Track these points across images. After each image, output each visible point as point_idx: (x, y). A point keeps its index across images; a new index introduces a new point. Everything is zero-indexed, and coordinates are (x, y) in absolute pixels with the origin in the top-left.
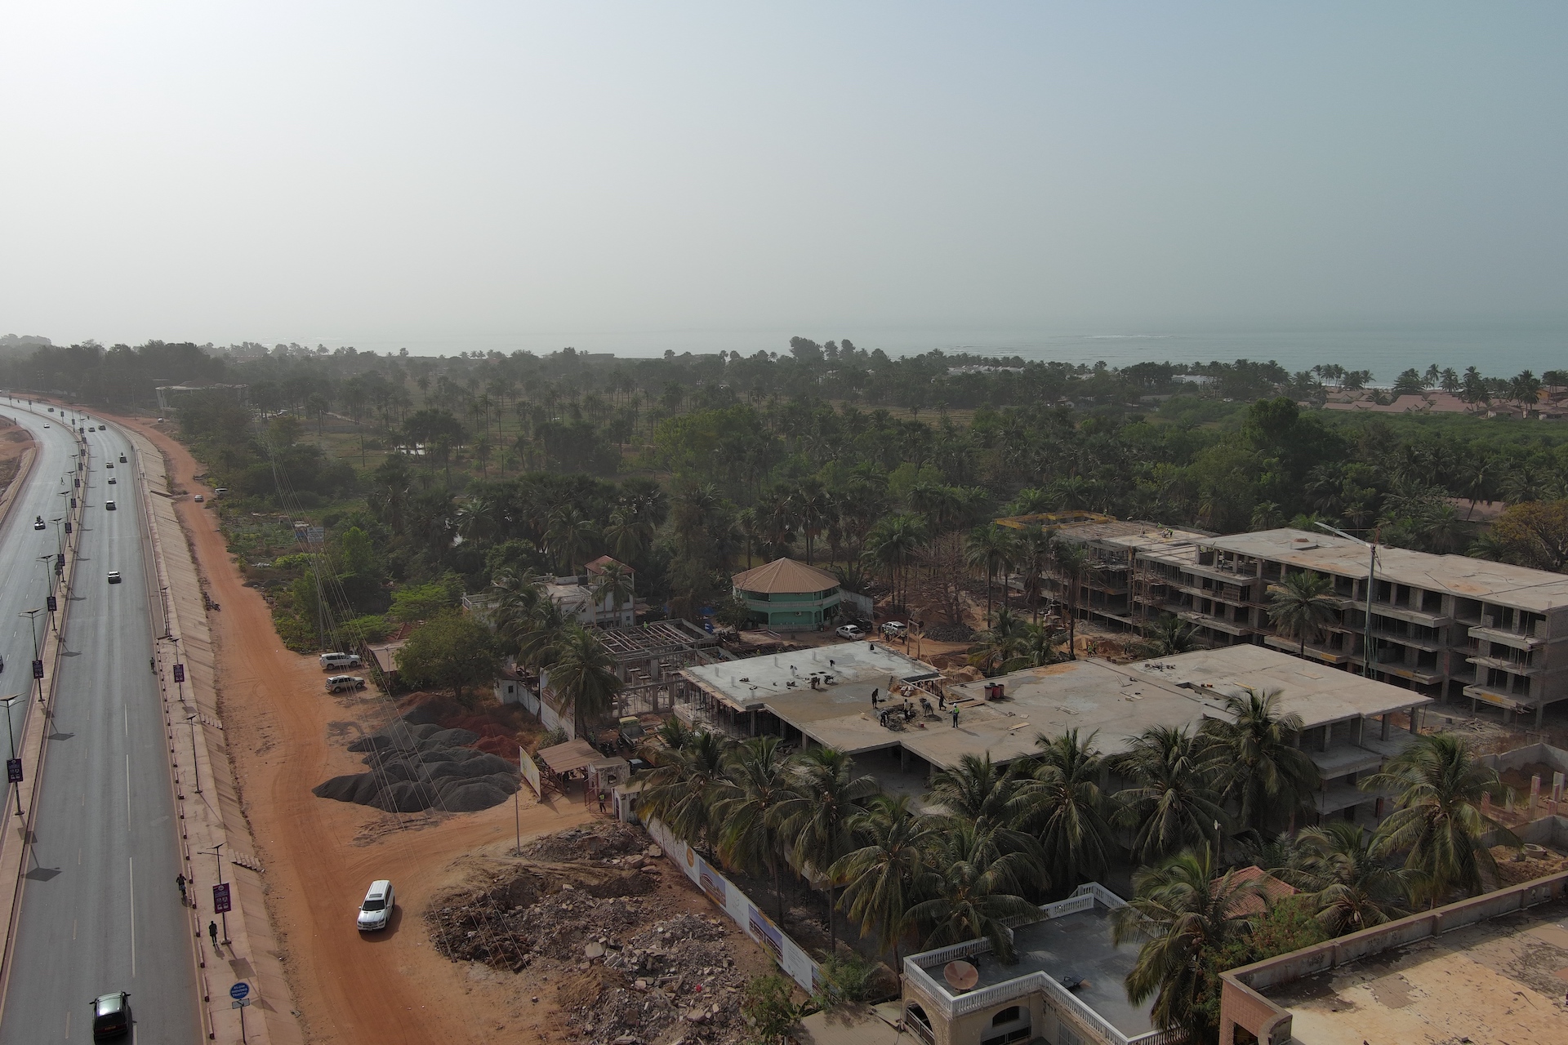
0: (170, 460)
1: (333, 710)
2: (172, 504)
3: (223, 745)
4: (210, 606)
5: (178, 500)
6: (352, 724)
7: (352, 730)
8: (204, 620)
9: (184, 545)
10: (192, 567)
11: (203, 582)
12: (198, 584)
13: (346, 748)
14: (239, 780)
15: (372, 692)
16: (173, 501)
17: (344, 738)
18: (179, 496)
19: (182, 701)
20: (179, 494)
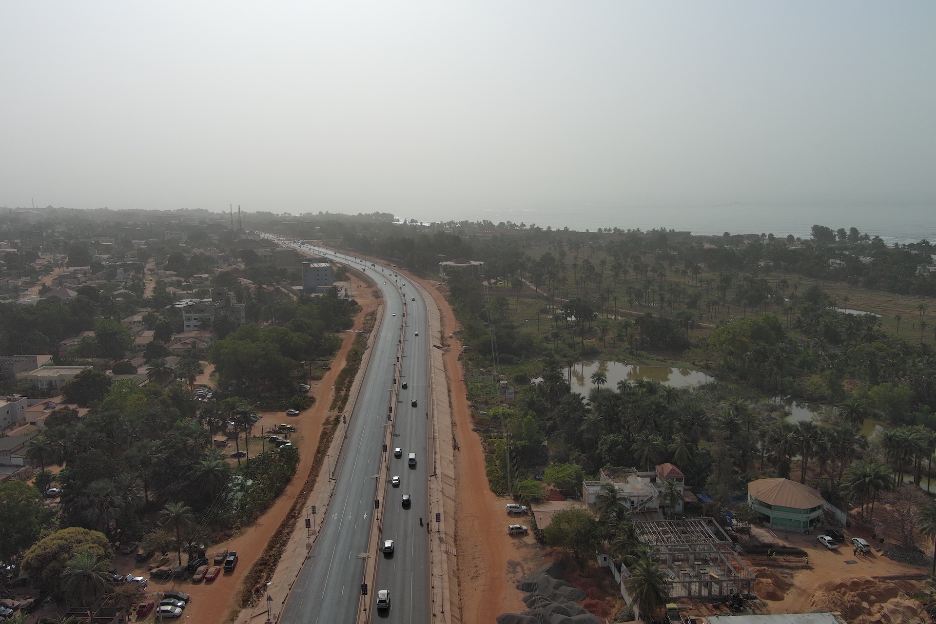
0: (443, 317)
1: (510, 550)
2: (443, 354)
3: (456, 570)
4: (456, 447)
5: (446, 351)
6: (519, 564)
7: (519, 569)
8: (452, 459)
9: (446, 391)
10: (449, 410)
11: (453, 424)
12: (450, 426)
13: (515, 585)
14: (462, 601)
15: (530, 539)
16: (443, 352)
17: (514, 577)
18: (446, 348)
19: (439, 532)
20: (446, 346)
